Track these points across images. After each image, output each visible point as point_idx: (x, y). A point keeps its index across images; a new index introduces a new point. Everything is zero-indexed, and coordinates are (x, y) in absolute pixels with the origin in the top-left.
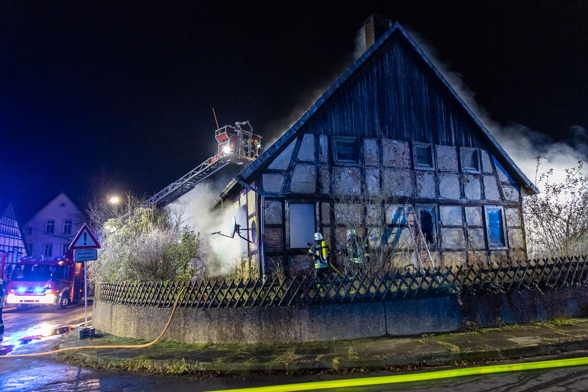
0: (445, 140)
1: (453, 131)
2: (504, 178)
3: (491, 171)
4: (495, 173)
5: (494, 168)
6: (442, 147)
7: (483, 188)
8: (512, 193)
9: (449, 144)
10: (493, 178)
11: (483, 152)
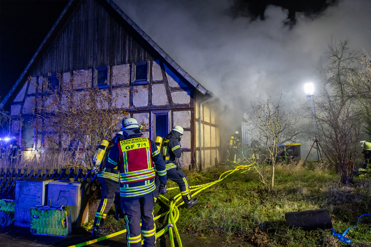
0: (119, 60)
1: (127, 51)
2: (174, 84)
3: (161, 78)
4: (165, 81)
5: (164, 76)
6: (117, 66)
7: (150, 95)
8: (182, 97)
9: (123, 62)
10: (162, 87)
11: (154, 63)
